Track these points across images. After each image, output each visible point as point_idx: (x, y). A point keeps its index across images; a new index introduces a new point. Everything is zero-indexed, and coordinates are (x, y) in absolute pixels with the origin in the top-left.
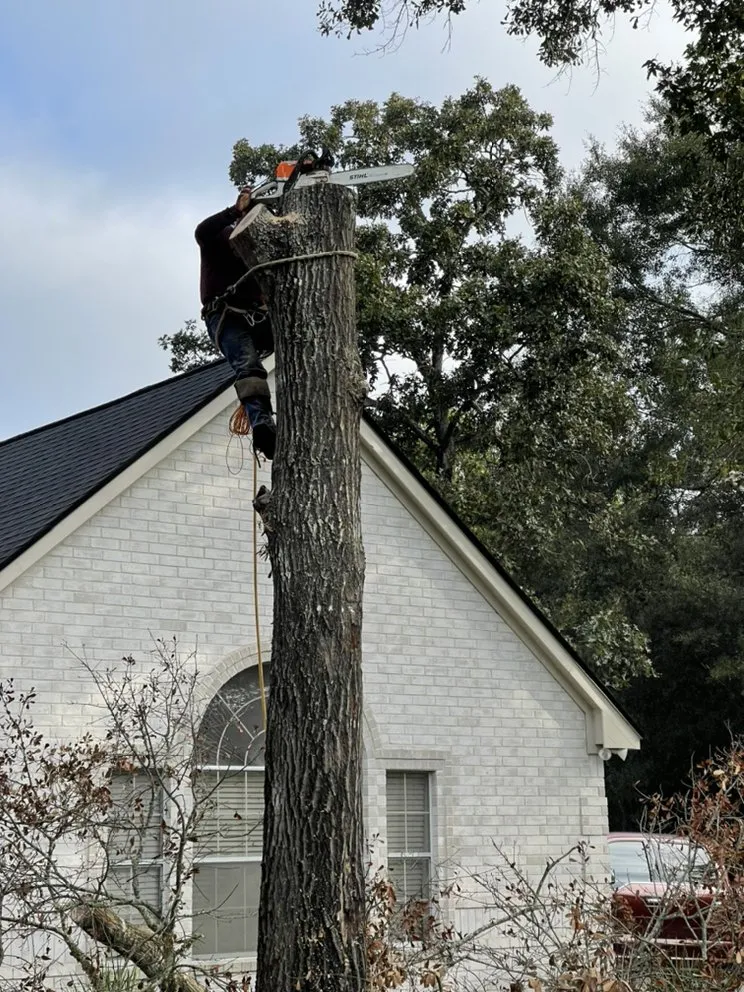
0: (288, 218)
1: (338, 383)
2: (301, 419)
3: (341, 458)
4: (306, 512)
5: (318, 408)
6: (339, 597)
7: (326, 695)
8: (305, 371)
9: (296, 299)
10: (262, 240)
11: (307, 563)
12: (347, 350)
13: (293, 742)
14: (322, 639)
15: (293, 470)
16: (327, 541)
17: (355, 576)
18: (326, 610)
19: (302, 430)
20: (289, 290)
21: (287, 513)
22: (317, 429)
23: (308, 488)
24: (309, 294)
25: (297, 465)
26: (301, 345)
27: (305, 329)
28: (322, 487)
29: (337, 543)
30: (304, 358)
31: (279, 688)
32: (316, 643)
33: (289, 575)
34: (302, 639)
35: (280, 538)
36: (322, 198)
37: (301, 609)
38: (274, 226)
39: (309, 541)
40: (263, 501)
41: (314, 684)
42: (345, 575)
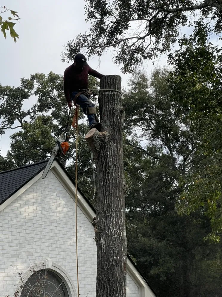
0: (104, 133)
1: (120, 186)
2: (109, 196)
3: (121, 210)
4: (110, 226)
5: (114, 193)
6: (121, 254)
7: (117, 286)
8: (110, 181)
9: (107, 158)
10: (97, 140)
11: (111, 243)
12: (122, 175)
14: (116, 267)
15: (106, 213)
16: (117, 236)
18: (117, 258)
19: (109, 200)
20: (105, 156)
21: (104, 226)
23: (111, 219)
24: (111, 157)
25: (107, 211)
26: (109, 173)
27: (110, 168)
28: (115, 218)
29: (120, 236)
30: (109, 177)
31: (101, 283)
32: (114, 269)
33: (105, 246)
34: (109, 268)
35: (102, 234)
36: (115, 127)
37: (109, 258)
38: (100, 135)
39: (111, 236)
40: (95, 222)
41: (114, 282)
42: (123, 247)
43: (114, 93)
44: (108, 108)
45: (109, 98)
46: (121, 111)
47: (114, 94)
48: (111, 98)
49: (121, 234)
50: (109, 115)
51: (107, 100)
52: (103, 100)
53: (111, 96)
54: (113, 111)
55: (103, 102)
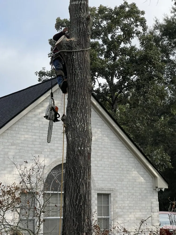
0: (71, 39)
1: (85, 86)
2: (75, 95)
3: (86, 106)
4: (76, 121)
5: (80, 92)
6: (85, 145)
7: (81, 172)
8: (76, 82)
9: (73, 62)
10: (64, 45)
11: (76, 136)
12: (87, 76)
13: (72, 185)
15: (72, 110)
16: (82, 129)
17: (89, 139)
18: (81, 149)
19: (75, 98)
20: (72, 59)
21: (71, 122)
22: (79, 98)
23: (76, 115)
24: (77, 60)
25: (74, 108)
26: (75, 75)
27: (76, 70)
28: (80, 114)
29: (84, 130)
30: (76, 78)
31: (68, 170)
32: (78, 158)
33: (71, 139)
34: (74, 157)
35: (69, 129)
36: (81, 34)
37: (74, 148)
38: (67, 41)
39: (76, 129)
40: (64, 118)
41: (78, 169)
42: (87, 139)
43: (81, 2)
44: (76, 17)
45: (76, 7)
46: (87, 19)
47: (81, 4)
48: (78, 7)
49: (86, 128)
50: (77, 23)
51: (75, 9)
52: (72, 10)
53: (78, 6)
54: (80, 19)
55: (72, 11)
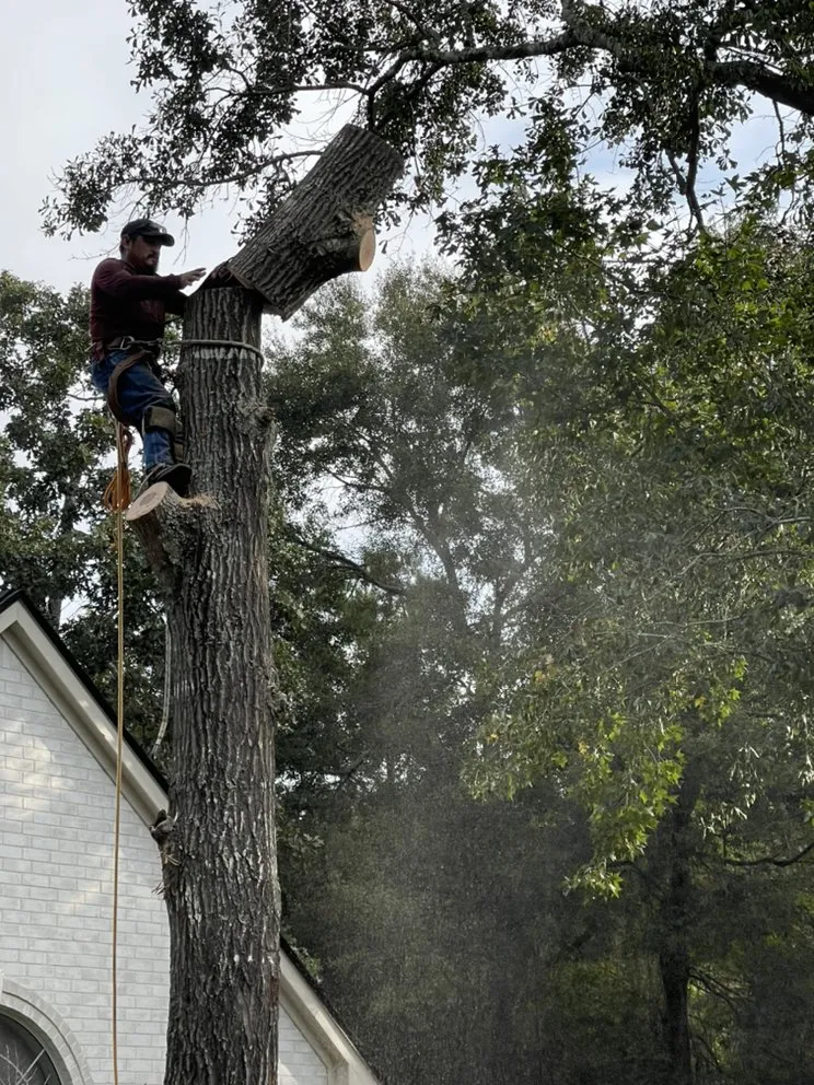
0: (197, 500)
1: (257, 694)
2: (214, 732)
3: (259, 781)
4: (221, 843)
5: (234, 722)
6: (259, 944)
7: (244, 1063)
8: (219, 678)
9: (209, 595)
10: (171, 525)
11: (221, 904)
12: (265, 656)
14: (240, 994)
15: (204, 794)
16: (245, 878)
17: (274, 920)
18: (245, 961)
19: (215, 747)
20: (201, 583)
21: (198, 844)
22: (234, 747)
23: (222, 815)
24: (224, 589)
25: (210, 788)
26: (214, 648)
27: (219, 630)
28: (239, 814)
29: (256, 880)
30: (218, 663)
31: (185, 1054)
32: (233, 1000)
33: (199, 917)
34: (215, 996)
35: (188, 874)
36: (238, 480)
37: (214, 959)
38: (184, 509)
39: (223, 877)
40: (165, 828)
41: (231, 1049)
42: (265, 918)
43: (234, 355)
44: (215, 411)
45: (215, 372)
46: (260, 421)
47: (235, 360)
48: (223, 372)
49: (261, 870)
50: (219, 435)
51: (209, 379)
52: (196, 380)
53: (224, 366)
54: (232, 422)
55: (196, 386)
